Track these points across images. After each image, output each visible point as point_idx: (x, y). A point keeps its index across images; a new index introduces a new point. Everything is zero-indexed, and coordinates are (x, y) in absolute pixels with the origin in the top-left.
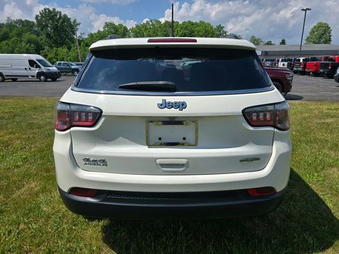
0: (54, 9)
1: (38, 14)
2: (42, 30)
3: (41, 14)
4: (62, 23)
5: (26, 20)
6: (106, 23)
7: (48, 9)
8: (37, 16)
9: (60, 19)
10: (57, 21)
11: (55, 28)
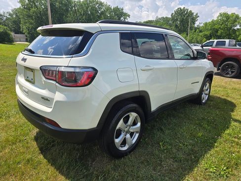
0: (184, 8)
1: (173, 12)
2: (173, 23)
3: (175, 12)
4: (187, 16)
5: (166, 17)
6: (220, 13)
7: (180, 8)
8: (172, 14)
9: (186, 14)
10: (184, 16)
11: (182, 21)
